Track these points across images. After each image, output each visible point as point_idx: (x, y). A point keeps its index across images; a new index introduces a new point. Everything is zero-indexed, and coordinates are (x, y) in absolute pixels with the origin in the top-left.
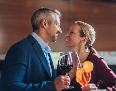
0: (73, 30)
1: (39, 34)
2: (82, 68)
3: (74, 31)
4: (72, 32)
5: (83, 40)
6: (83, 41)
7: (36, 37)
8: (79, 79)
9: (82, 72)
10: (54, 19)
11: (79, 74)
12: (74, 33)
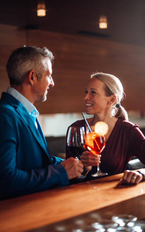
0: (94, 89)
1: (21, 91)
2: (93, 132)
3: (97, 90)
4: (93, 93)
5: (111, 100)
6: (111, 102)
7: (16, 96)
8: (91, 147)
9: (93, 137)
10: (45, 69)
11: (90, 140)
12: (97, 93)
